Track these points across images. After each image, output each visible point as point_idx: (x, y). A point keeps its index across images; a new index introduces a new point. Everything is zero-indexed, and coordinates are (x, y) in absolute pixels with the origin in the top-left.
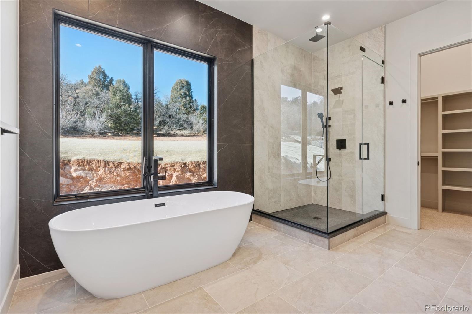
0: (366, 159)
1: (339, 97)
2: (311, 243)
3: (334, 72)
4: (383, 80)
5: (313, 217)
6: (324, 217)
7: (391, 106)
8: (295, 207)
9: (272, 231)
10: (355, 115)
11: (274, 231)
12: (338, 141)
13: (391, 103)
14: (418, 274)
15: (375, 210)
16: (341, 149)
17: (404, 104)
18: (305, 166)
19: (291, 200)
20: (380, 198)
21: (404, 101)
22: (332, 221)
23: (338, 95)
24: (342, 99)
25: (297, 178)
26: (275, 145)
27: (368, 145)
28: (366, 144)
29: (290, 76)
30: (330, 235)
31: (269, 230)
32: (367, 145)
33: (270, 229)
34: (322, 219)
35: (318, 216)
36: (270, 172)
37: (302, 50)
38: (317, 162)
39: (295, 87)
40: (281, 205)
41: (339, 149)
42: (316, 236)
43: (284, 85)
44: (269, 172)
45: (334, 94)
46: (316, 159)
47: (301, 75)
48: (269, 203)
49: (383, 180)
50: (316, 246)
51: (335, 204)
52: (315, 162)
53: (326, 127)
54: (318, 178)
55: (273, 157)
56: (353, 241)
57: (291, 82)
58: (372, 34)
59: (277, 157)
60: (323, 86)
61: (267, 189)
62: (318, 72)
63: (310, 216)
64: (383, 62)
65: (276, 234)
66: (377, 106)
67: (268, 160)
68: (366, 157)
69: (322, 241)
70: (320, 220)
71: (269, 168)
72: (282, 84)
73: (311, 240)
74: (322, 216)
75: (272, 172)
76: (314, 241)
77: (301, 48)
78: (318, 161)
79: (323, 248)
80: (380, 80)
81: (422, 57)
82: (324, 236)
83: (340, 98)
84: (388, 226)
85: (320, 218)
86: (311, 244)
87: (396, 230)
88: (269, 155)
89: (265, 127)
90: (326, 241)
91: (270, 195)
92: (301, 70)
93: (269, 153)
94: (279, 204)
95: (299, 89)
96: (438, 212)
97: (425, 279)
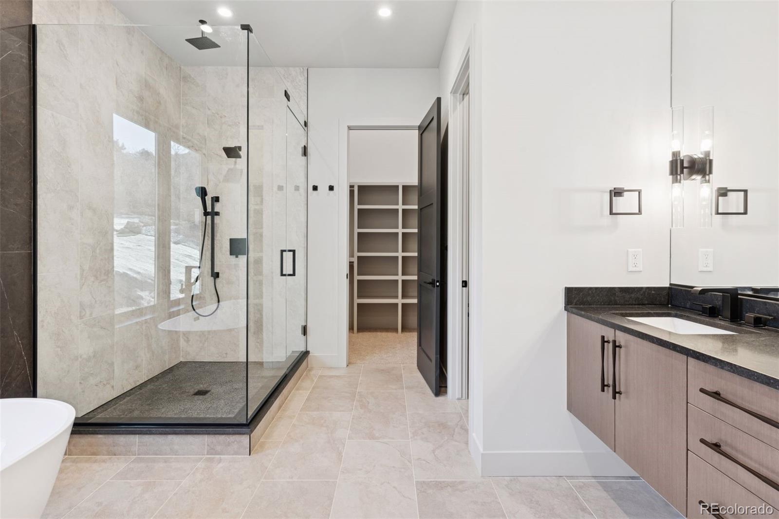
0: (290, 275)
1: (236, 162)
2: (211, 454)
3: (225, 116)
4: (305, 152)
5: (192, 391)
6: (215, 386)
7: (315, 192)
8: (146, 379)
9: (104, 461)
10: (262, 199)
11: (110, 459)
12: (232, 241)
13: (315, 188)
14: (376, 439)
15: (293, 352)
16: (239, 256)
17: (331, 192)
18: (167, 290)
19: (137, 367)
20: (300, 331)
21: (331, 188)
22: (232, 390)
23: (234, 159)
24: (240, 168)
25: (150, 318)
26: (98, 251)
27: (294, 251)
28: (290, 251)
29: (135, 99)
30: (252, 426)
31: (95, 461)
32: (292, 253)
33: (98, 457)
34: (212, 391)
35: (201, 387)
36: (84, 315)
37: (162, 52)
38: (193, 280)
39: (147, 126)
40: (113, 387)
41: (235, 256)
42: (222, 438)
43: (122, 116)
44: (81, 317)
45: (226, 156)
46: (192, 276)
47: (159, 103)
48: (83, 392)
49: (303, 303)
50: (221, 456)
51: (226, 354)
52: (190, 279)
53: (210, 214)
54: (194, 310)
55: (92, 279)
56: (280, 418)
57: (138, 113)
58: (290, 75)
59: (105, 277)
60: (205, 136)
61: (78, 359)
62: (194, 108)
63: (186, 392)
64: (306, 124)
65: (119, 465)
66: (297, 188)
67: (81, 288)
68: (292, 273)
69: (236, 442)
70: (208, 395)
71: (82, 306)
72: (118, 114)
73: (213, 449)
74: (210, 385)
75: (91, 314)
76: (218, 448)
77: (159, 47)
78: (196, 277)
79: (240, 456)
80: (300, 151)
81: (350, 131)
82: (241, 432)
83: (237, 166)
84: (313, 373)
85: (208, 389)
86: (213, 456)
87: (325, 376)
88: (82, 275)
89: (71, 208)
90: (245, 439)
91: (86, 370)
92: (159, 93)
93: (82, 270)
94: (108, 386)
95: (154, 130)
96: (353, 333)
97: (386, 443)
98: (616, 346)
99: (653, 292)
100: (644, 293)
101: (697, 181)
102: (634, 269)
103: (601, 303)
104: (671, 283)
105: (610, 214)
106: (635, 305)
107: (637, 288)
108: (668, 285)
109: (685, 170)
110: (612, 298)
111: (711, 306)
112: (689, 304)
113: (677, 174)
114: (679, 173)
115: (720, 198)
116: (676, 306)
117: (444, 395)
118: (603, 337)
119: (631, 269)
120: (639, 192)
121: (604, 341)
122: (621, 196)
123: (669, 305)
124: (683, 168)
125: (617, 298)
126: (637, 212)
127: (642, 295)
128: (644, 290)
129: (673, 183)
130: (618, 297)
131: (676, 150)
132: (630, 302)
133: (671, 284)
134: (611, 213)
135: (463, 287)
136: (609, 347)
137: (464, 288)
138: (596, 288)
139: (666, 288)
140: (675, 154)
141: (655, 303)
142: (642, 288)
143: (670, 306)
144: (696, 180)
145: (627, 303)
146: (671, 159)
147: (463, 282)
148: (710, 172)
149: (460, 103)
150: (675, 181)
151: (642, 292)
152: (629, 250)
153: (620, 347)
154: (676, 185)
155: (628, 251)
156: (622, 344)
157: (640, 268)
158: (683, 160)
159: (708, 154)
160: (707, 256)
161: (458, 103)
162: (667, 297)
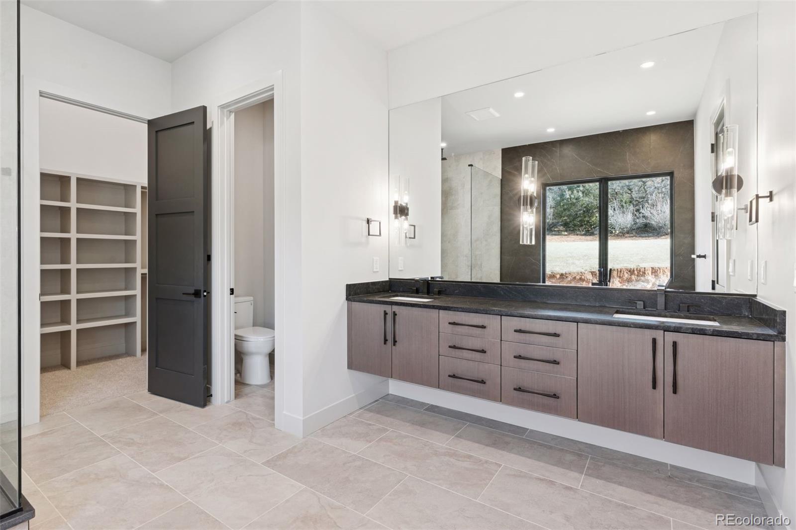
81: (41, 97)
97: (200, 457)
99: (384, 284)
105: (368, 235)
108: (388, 279)
112: (402, 289)
113: (397, 214)
117: (209, 405)
118: (385, 311)
119: (375, 270)
120: (380, 222)
121: (386, 314)
124: (399, 211)
126: (379, 234)
127: (380, 286)
130: (370, 288)
131: (396, 200)
135: (231, 294)
137: (232, 296)
139: (388, 281)
140: (396, 202)
142: (380, 282)
144: (403, 218)
145: (374, 292)
146: (394, 205)
147: (231, 289)
148: (408, 215)
149: (227, 119)
150: (396, 218)
151: (380, 284)
152: (374, 258)
153: (396, 315)
154: (396, 220)
157: (378, 270)
158: (398, 206)
160: (401, 261)
161: (225, 119)
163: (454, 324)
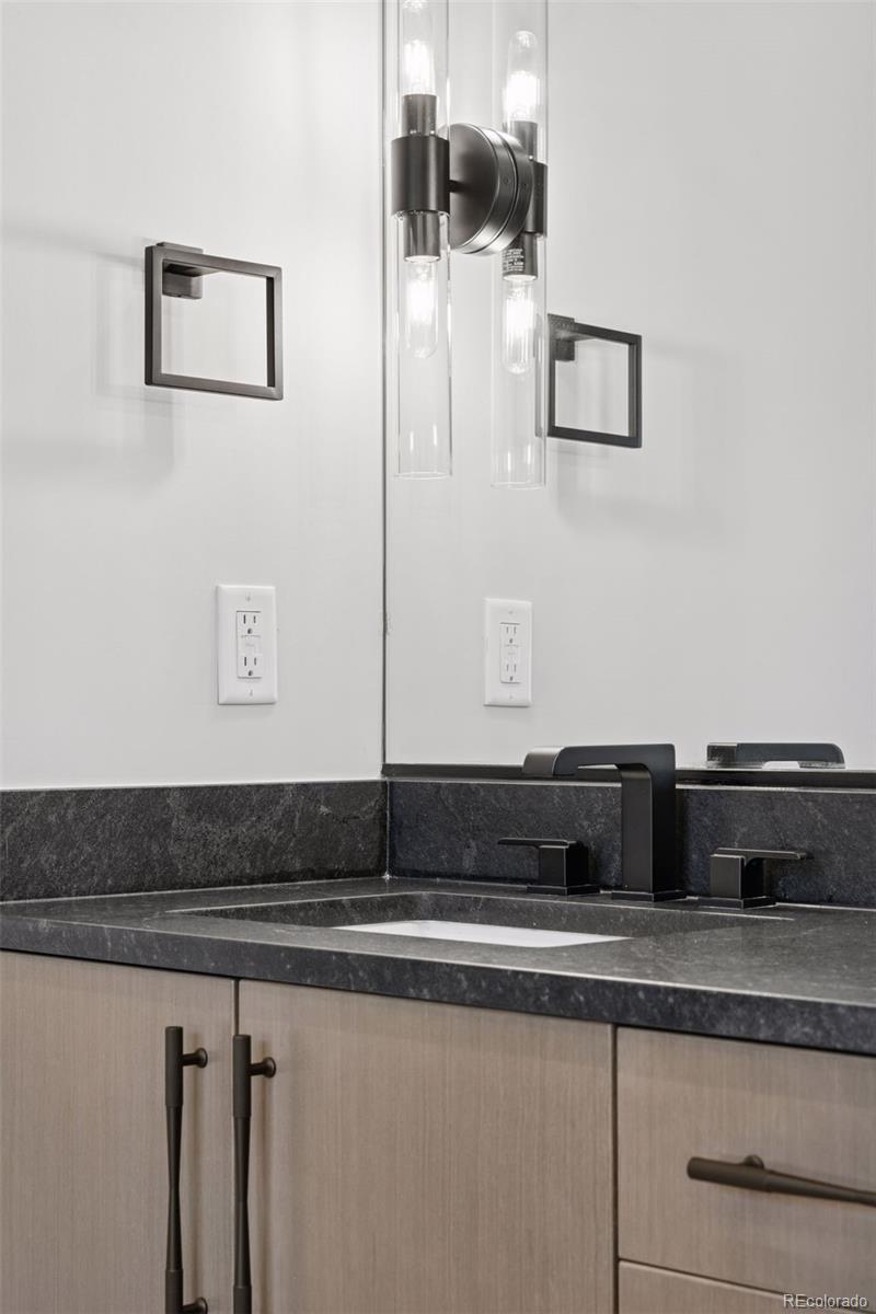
98: (251, 1068)
99: (324, 809)
100: (289, 813)
101: (492, 256)
102: (243, 691)
103: (104, 877)
104: (388, 761)
105: (149, 381)
106: (252, 882)
107: (259, 787)
108: (375, 775)
109: (453, 196)
110: (155, 848)
111: (574, 842)
112: (474, 852)
113: (425, 208)
114: (433, 206)
115: (557, 363)
116: (416, 873)
118: (175, 1035)
119: (234, 689)
120: (270, 281)
121: (182, 1058)
122: (187, 293)
123: (381, 873)
124: (447, 186)
125: (174, 849)
126: (263, 382)
127: (278, 826)
128: (288, 800)
129: (408, 254)
130: (178, 839)
131: (420, 88)
132: (231, 866)
133: (387, 769)
134: (151, 376)
136: (213, 1088)
138: (83, 796)
139: (374, 783)
140: (418, 111)
141: (331, 866)
142: (279, 789)
143: (387, 876)
144: (488, 253)
145: (219, 874)
146: (400, 134)
148: (540, 228)
150: (419, 242)
151: (279, 811)
152: (224, 587)
153: (267, 1070)
154: (422, 261)
155: (217, 590)
156: (278, 1054)
157: (267, 686)
158: (446, 144)
159: (528, 135)
160: (511, 634)
162: (376, 835)
163: (749, 1176)
